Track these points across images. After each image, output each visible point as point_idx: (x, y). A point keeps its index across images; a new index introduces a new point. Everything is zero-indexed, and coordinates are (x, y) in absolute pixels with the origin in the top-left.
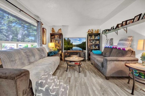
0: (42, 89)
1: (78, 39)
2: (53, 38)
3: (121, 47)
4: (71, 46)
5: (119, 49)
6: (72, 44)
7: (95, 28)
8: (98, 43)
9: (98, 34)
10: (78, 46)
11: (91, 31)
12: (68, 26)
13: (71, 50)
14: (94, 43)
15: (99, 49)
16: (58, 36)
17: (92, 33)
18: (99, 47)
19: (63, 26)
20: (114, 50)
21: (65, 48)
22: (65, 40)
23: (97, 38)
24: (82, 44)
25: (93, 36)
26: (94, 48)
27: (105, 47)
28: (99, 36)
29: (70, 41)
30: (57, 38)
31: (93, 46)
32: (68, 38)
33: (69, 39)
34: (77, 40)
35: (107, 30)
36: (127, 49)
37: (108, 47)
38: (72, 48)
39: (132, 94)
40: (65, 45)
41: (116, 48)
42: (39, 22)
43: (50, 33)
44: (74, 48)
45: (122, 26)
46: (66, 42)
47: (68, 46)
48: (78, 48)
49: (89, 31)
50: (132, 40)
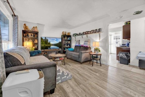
0: (59, 74)
1: (56, 39)
2: (26, 36)
3: (86, 45)
4: (49, 45)
5: (85, 46)
6: (49, 43)
7: (67, 31)
8: (69, 43)
9: (69, 36)
10: (55, 45)
11: (65, 33)
12: (44, 25)
13: (49, 48)
14: (67, 42)
15: (70, 47)
16: (33, 34)
17: (65, 34)
18: (70, 46)
19: (38, 24)
20: (81, 47)
21: (43, 47)
22: (42, 39)
23: (68, 39)
24: (59, 43)
25: (66, 37)
26: (67, 47)
27: (75, 46)
28: (70, 37)
29: (48, 40)
30: (31, 36)
31: (66, 45)
32: (45, 38)
33: (47, 38)
34: (54, 40)
35: (76, 34)
36: (88, 47)
37: (78, 46)
38: (50, 47)
39: (93, 66)
40: (43, 44)
41: (83, 46)
42: (15, 16)
43: (23, 30)
44: (52, 47)
45: (86, 34)
46: (43, 41)
47: (46, 45)
48: (56, 47)
49: (63, 33)
50: (90, 42)
